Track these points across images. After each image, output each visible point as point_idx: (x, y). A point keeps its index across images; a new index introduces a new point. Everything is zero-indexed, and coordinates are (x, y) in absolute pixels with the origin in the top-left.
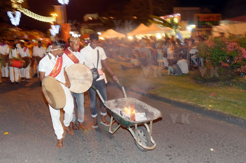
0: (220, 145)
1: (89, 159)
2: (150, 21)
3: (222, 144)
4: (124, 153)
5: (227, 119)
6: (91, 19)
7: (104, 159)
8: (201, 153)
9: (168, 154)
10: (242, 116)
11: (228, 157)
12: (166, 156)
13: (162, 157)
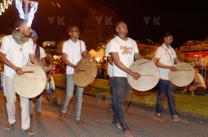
0: (163, 128)
1: (42, 135)
2: (99, 47)
3: (165, 127)
4: (77, 131)
5: (167, 111)
6: (49, 45)
7: (58, 135)
8: (148, 132)
9: (118, 132)
10: (179, 109)
11: (171, 135)
12: (117, 134)
13: (113, 134)
